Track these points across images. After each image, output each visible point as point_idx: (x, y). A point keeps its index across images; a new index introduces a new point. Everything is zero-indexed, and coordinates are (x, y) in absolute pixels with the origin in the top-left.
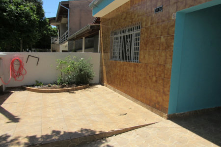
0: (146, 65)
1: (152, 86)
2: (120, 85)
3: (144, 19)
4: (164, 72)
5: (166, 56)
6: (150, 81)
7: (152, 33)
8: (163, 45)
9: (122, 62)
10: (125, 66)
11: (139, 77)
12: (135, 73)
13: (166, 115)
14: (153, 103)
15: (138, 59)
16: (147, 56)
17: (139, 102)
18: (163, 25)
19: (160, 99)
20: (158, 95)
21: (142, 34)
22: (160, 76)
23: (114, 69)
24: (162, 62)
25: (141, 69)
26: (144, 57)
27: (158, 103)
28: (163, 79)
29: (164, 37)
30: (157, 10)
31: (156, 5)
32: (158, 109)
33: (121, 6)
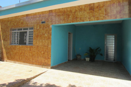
0: (38, 46)
1: (42, 56)
2: (19, 59)
3: (35, 25)
4: (47, 49)
5: (48, 42)
6: (40, 54)
7: (40, 32)
8: (46, 37)
9: (20, 46)
10: (23, 48)
11: (33, 53)
12: (30, 51)
13: (50, 67)
14: (42, 64)
15: (32, 44)
16: (38, 42)
17: (34, 65)
18: (46, 29)
19: (46, 61)
20: (45, 59)
21: (34, 32)
22: (46, 51)
23: (14, 50)
24: (46, 44)
25: (35, 49)
26: (36, 43)
27: (45, 63)
28: (47, 52)
29: (47, 34)
30: (43, 22)
31: (42, 20)
32: (46, 65)
33: (18, 16)
